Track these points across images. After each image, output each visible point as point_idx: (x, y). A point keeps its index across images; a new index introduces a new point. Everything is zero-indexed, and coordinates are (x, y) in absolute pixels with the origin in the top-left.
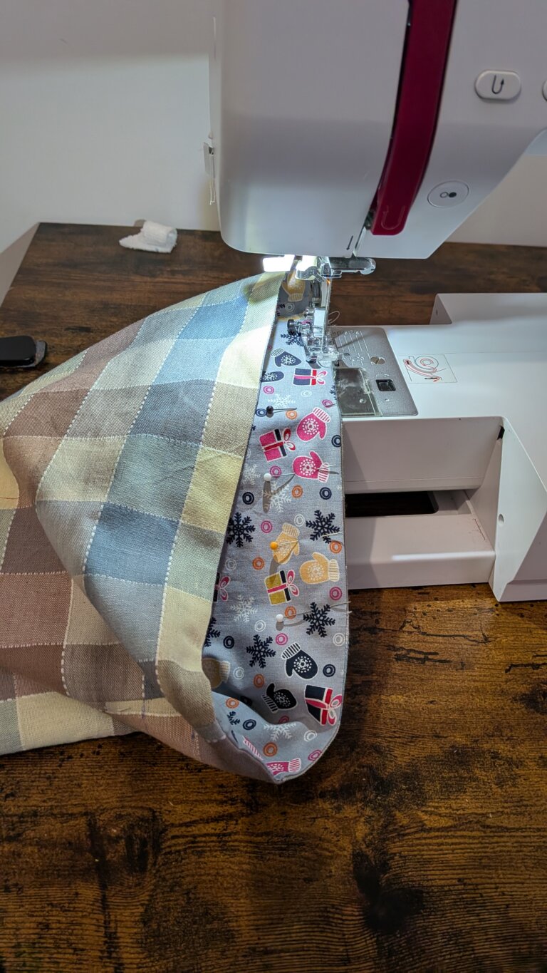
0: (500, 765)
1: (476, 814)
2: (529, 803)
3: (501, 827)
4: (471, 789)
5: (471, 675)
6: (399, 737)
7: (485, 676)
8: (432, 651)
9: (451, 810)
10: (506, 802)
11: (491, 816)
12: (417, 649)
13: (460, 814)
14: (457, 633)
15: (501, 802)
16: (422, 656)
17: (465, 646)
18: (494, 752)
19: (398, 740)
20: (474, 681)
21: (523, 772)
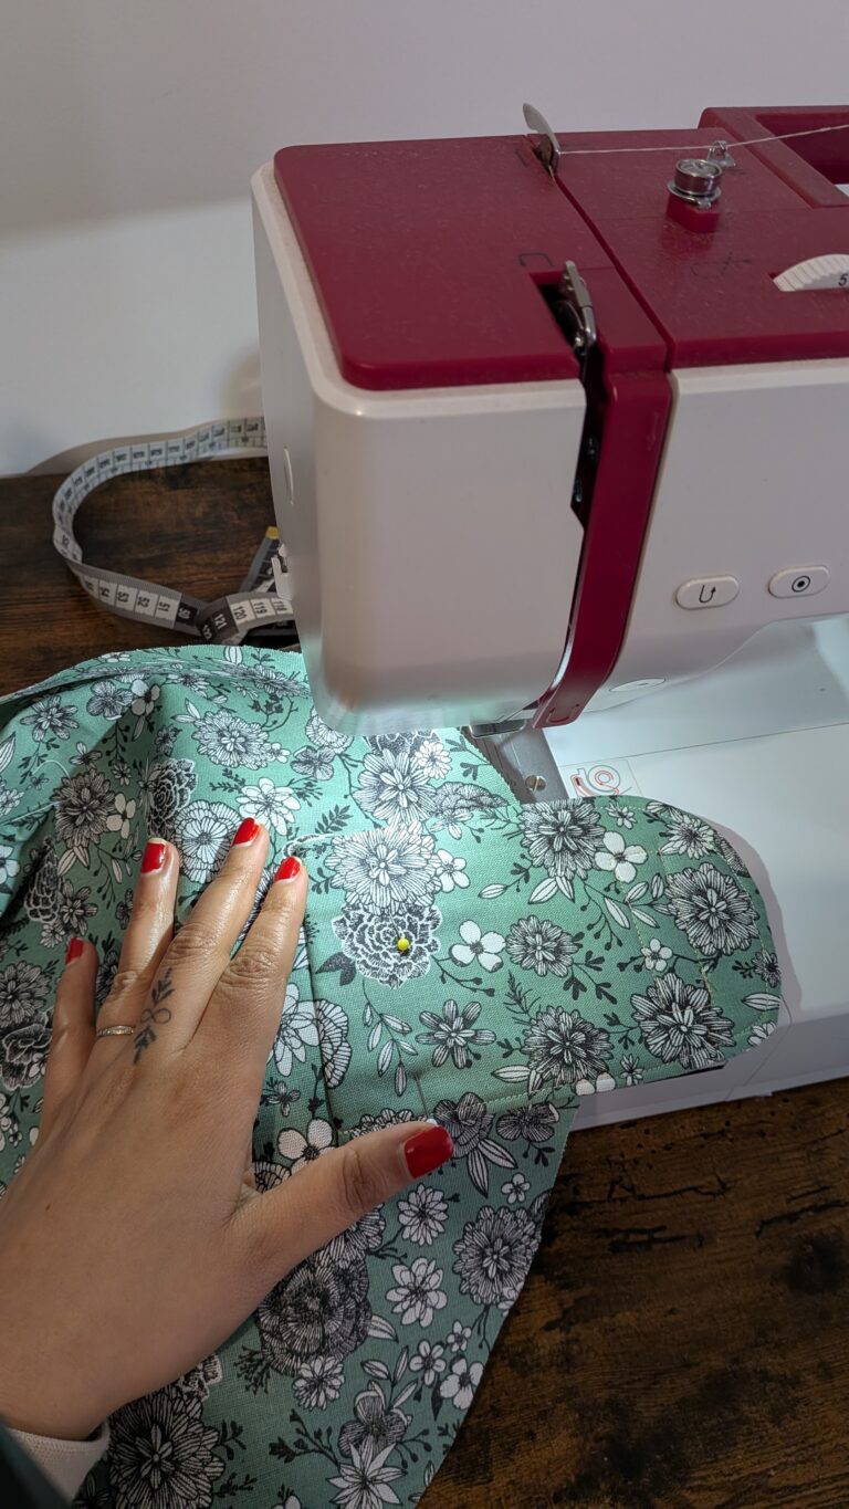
0: (772, 1390)
1: (754, 1474)
2: (817, 1440)
3: (788, 1486)
4: (742, 1438)
5: (715, 1254)
6: (639, 1380)
7: (732, 1250)
8: (657, 1225)
9: (723, 1478)
10: (788, 1447)
11: (772, 1473)
12: (637, 1227)
13: (734, 1481)
14: (684, 1186)
15: (782, 1448)
16: (645, 1237)
17: (698, 1206)
18: (761, 1371)
19: (638, 1385)
20: (719, 1262)
21: (801, 1394)
